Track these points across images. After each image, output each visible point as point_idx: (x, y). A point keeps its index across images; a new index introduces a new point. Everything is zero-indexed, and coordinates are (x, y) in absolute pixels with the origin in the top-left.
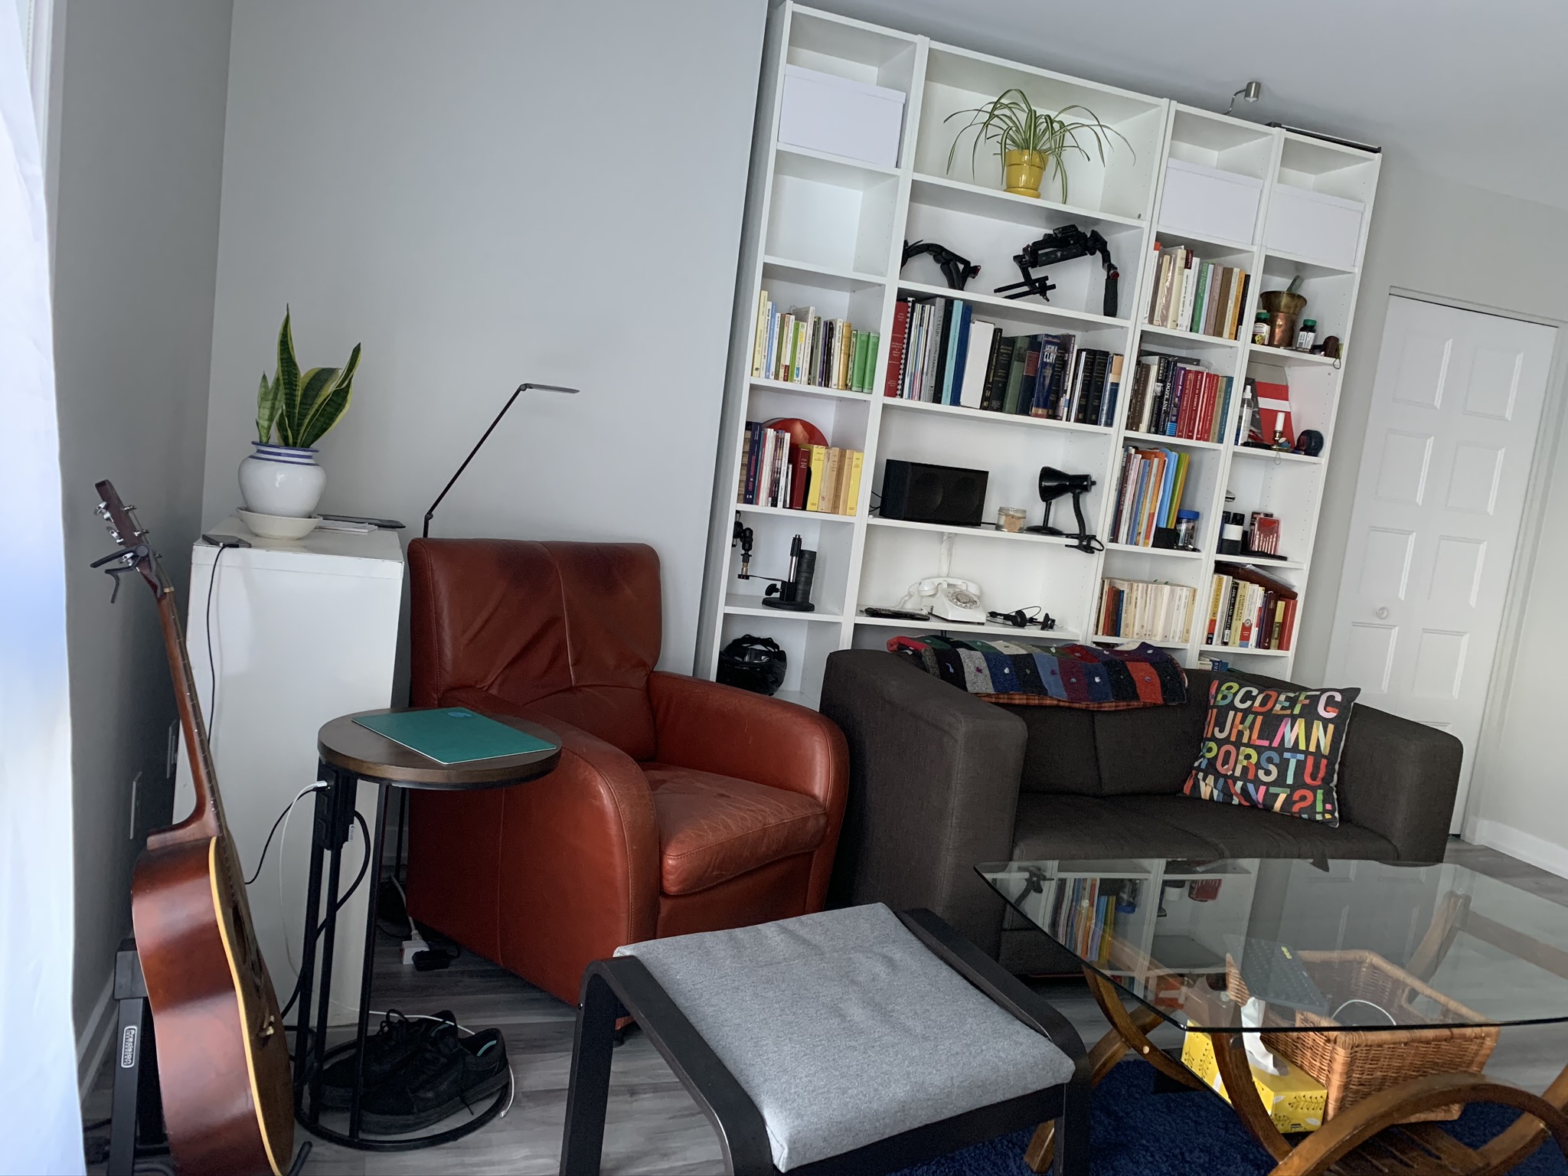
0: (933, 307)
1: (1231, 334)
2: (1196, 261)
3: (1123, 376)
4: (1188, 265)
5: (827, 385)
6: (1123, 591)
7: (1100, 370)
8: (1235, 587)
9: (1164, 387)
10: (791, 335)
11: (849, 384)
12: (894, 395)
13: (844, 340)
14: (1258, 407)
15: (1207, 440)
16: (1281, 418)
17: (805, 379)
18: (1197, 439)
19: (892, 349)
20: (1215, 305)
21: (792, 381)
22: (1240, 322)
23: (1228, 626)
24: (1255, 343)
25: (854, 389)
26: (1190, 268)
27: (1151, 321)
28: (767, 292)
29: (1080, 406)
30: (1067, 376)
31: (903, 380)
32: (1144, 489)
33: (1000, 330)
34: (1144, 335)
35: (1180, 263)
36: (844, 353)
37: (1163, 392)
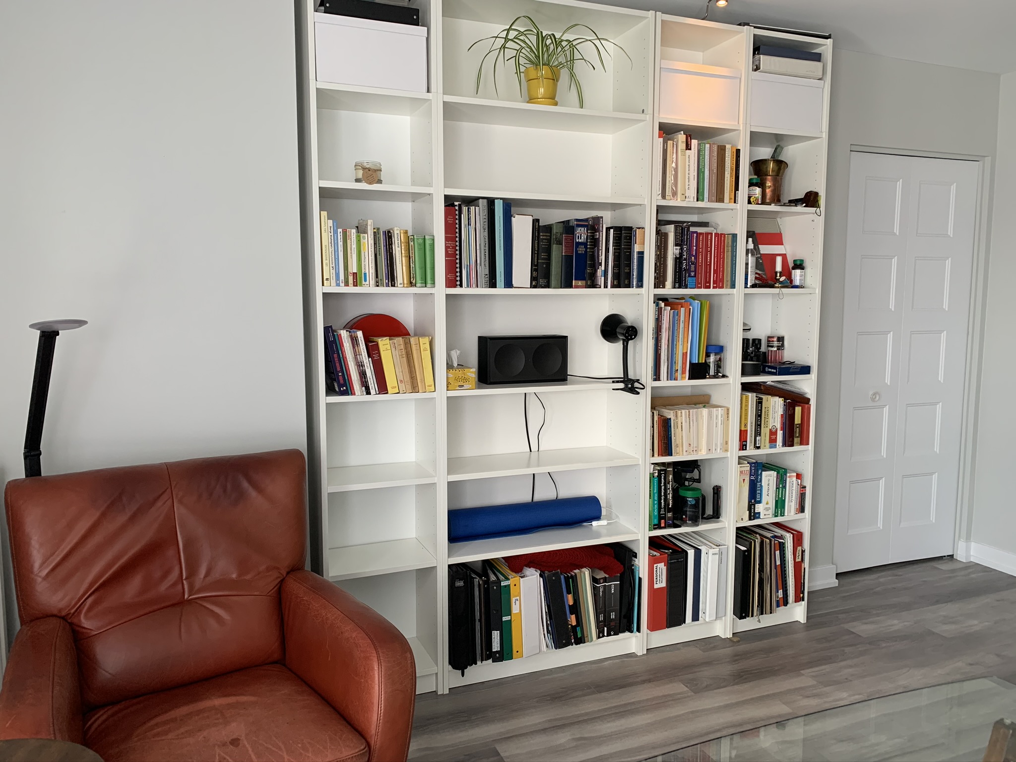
0: (477, 208)
1: (730, 199)
2: (694, 143)
3: (646, 245)
4: (688, 147)
5: (393, 285)
6: (670, 419)
7: (627, 242)
8: (760, 402)
9: (682, 249)
10: (354, 246)
11: (414, 282)
12: (455, 286)
13: (402, 244)
14: (760, 254)
15: (722, 287)
16: (779, 260)
17: (373, 282)
18: (714, 288)
19: (447, 248)
20: (714, 178)
21: (361, 285)
22: (737, 188)
23: (758, 433)
24: (751, 204)
25: (418, 285)
26: (690, 149)
27: (664, 197)
28: (326, 212)
29: (614, 274)
30: (600, 252)
31: (461, 272)
32: (675, 335)
33: (538, 220)
34: (660, 209)
35: (682, 146)
36: (405, 256)
37: (681, 254)
